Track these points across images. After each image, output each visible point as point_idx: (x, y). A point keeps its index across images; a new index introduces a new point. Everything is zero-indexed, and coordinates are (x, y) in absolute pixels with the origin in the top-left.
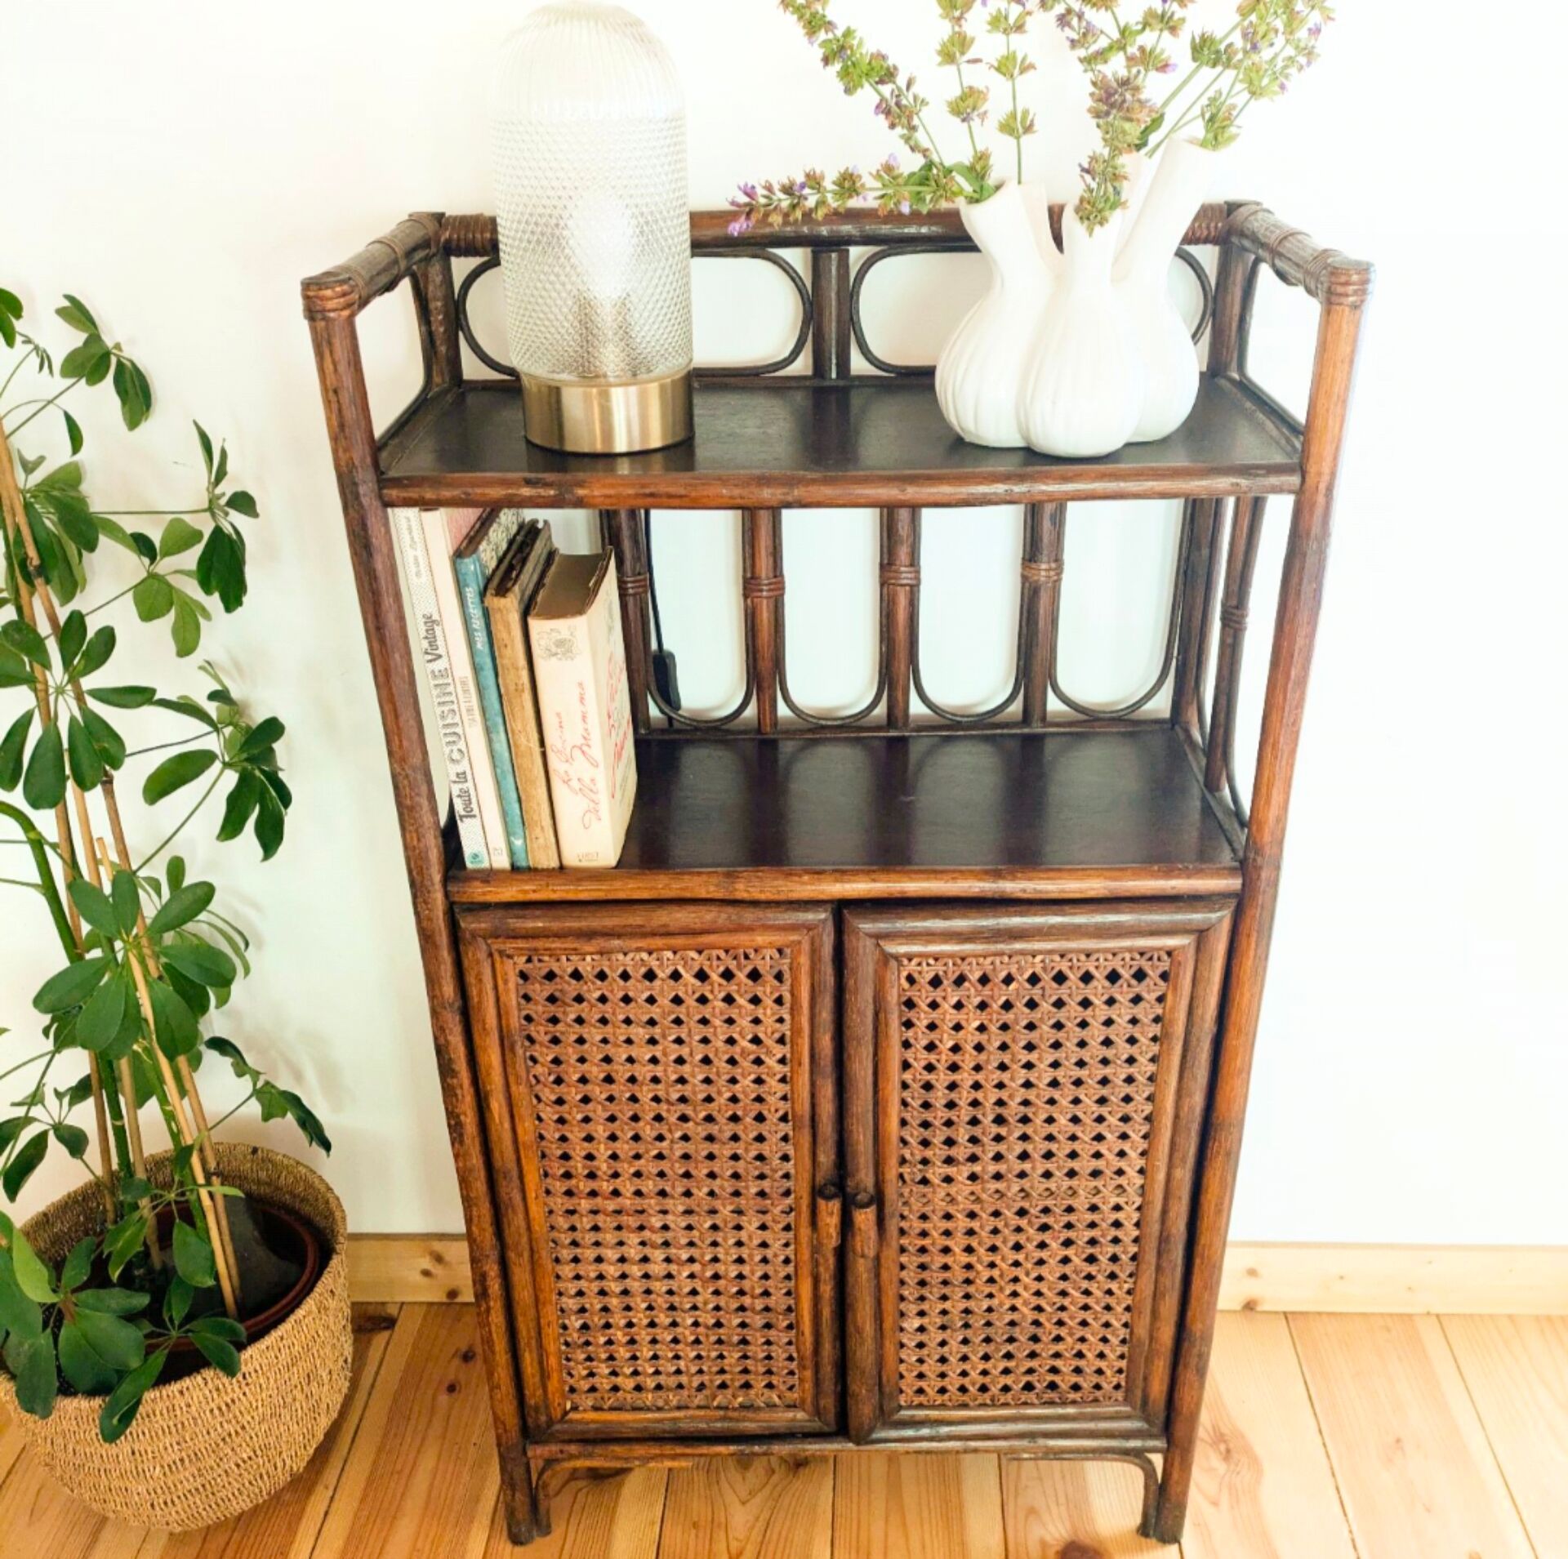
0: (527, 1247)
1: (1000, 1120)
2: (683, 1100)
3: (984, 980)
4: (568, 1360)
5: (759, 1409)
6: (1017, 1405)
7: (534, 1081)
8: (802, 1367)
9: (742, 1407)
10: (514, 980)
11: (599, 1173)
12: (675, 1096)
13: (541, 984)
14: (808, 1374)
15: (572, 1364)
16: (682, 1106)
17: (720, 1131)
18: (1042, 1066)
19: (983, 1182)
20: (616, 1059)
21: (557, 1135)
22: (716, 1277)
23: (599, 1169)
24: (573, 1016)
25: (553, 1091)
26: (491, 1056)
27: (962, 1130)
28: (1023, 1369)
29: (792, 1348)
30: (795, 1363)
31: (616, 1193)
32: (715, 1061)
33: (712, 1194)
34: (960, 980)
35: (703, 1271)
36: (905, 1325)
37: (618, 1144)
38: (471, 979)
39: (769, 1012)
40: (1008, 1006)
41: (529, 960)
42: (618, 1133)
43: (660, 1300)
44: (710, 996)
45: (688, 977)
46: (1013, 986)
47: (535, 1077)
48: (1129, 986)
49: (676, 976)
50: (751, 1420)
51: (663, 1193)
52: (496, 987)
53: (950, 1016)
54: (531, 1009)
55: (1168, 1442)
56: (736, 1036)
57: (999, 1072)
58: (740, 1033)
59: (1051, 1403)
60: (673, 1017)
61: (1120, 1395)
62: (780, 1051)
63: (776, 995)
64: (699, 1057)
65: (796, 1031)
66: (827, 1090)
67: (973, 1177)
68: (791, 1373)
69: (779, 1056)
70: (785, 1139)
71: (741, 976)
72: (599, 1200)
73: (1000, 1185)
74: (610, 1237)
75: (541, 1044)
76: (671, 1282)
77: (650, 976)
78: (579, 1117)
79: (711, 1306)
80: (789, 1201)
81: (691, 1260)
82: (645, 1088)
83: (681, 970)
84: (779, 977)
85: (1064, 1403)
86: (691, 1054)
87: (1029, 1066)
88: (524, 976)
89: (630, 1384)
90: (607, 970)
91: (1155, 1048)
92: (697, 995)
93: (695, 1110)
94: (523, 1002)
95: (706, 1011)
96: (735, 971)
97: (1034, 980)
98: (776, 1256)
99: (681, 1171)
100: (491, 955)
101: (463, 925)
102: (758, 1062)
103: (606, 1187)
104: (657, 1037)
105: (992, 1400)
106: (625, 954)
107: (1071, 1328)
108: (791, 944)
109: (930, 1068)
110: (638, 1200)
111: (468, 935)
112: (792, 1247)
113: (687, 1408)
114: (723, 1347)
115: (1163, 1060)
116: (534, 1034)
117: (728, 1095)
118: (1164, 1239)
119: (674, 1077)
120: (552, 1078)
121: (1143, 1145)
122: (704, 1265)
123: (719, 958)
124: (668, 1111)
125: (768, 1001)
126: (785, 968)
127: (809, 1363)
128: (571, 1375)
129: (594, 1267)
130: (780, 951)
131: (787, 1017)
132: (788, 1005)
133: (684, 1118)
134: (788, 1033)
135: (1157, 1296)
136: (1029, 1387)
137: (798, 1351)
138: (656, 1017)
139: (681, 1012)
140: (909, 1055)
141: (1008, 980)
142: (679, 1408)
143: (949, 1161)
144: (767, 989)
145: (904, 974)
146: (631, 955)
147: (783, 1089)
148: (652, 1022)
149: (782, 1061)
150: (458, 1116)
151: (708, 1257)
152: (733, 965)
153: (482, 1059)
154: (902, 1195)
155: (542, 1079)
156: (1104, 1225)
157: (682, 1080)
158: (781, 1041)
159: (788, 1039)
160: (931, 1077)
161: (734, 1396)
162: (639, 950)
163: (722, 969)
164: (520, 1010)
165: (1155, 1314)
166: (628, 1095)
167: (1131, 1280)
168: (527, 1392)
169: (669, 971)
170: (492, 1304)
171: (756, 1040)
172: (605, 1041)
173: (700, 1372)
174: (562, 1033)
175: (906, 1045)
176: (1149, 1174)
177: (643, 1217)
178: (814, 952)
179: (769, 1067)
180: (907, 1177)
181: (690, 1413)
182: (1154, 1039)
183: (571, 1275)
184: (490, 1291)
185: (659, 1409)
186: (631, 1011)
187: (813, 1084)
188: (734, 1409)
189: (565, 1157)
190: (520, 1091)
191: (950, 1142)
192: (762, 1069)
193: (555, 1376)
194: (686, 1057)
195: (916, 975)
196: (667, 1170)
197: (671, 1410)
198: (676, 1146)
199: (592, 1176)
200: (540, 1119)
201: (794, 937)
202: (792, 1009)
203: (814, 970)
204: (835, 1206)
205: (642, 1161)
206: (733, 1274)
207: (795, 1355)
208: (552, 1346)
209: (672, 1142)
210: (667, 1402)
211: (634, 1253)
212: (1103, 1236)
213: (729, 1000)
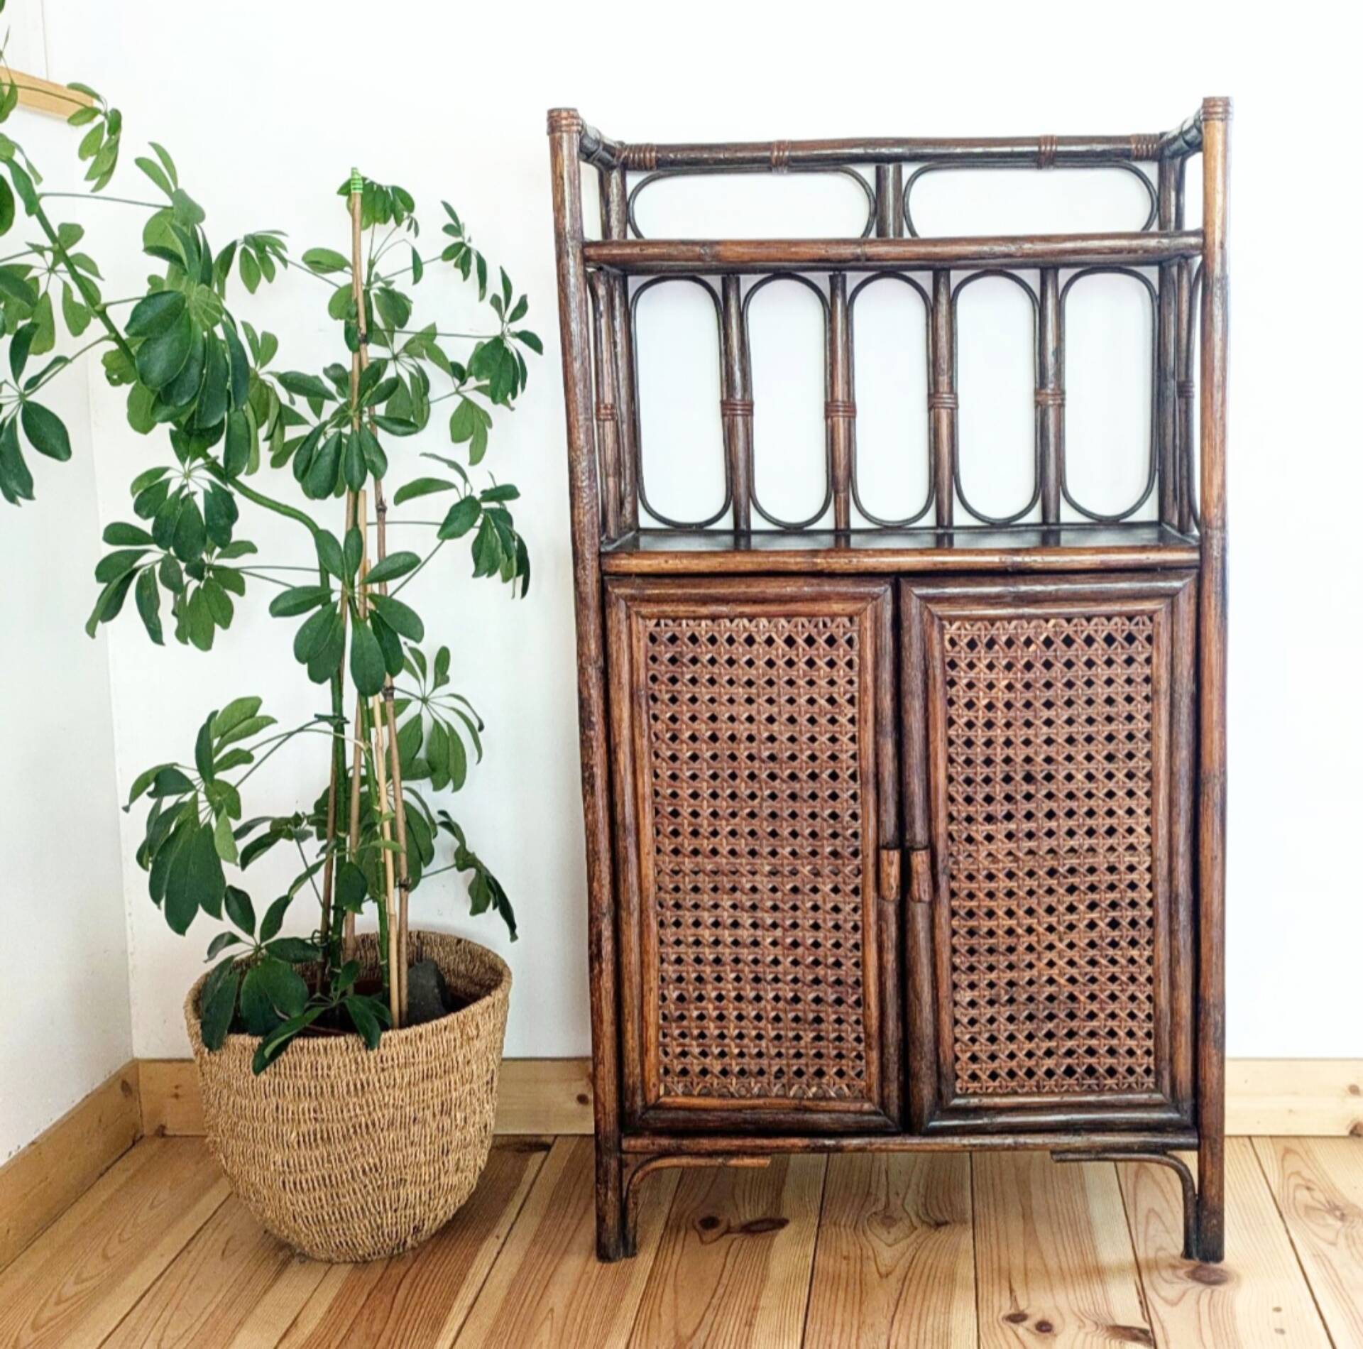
0: (637, 907)
1: (1029, 778)
2: (772, 758)
3: (1010, 643)
4: (665, 1036)
5: (831, 1099)
6: (1060, 1093)
7: (654, 739)
8: (869, 1046)
9: (816, 1097)
10: (645, 640)
11: (701, 830)
12: (766, 754)
13: (666, 646)
14: (874, 1055)
15: (668, 1040)
16: (771, 764)
17: (802, 788)
18: (1060, 722)
19: (1019, 839)
20: (720, 717)
21: (669, 791)
22: (795, 944)
23: (701, 826)
24: (688, 676)
25: (669, 748)
26: (622, 711)
27: (998, 787)
28: (1063, 1050)
29: (861, 1028)
30: (863, 1044)
31: (714, 852)
32: (799, 719)
33: (794, 853)
34: (991, 644)
35: (784, 937)
36: (958, 998)
37: (718, 802)
38: (612, 638)
39: (841, 673)
40: (1029, 666)
41: (658, 624)
42: (719, 791)
43: (747, 969)
44: (796, 659)
45: (780, 642)
46: (1033, 648)
47: (656, 735)
48: (1123, 647)
49: (770, 641)
50: (824, 1111)
51: (753, 853)
52: (631, 647)
53: (985, 676)
54: (657, 669)
55: (1199, 1137)
56: (815, 696)
57: (1025, 729)
58: (819, 694)
59: (1090, 1090)
60: (766, 678)
61: (1150, 1081)
62: (851, 711)
63: (847, 658)
64: (786, 716)
65: (863, 690)
66: (889, 748)
67: (1010, 836)
68: (859, 1057)
69: (850, 716)
70: (854, 797)
71: (821, 641)
72: (699, 859)
73: (1032, 844)
74: (707, 899)
75: (663, 702)
76: (757, 950)
77: (750, 641)
78: (689, 774)
79: (790, 977)
80: (858, 861)
81: (775, 925)
82: (742, 746)
83: (774, 636)
84: (850, 642)
85: (1101, 1091)
86: (780, 713)
87: (1049, 723)
88: (653, 639)
89: (717, 1068)
90: (717, 635)
91: (1148, 706)
92: (786, 658)
93: (781, 768)
94: (650, 662)
95: (793, 673)
96: (816, 637)
97: (1048, 643)
98: (845, 921)
99: (769, 830)
100: (629, 617)
101: (610, 589)
102: (833, 721)
103: (706, 845)
104: (753, 697)
105: (1038, 1087)
106: (732, 621)
107: (1102, 1001)
108: (859, 614)
109: (970, 725)
110: (732, 860)
111: (613, 597)
112: (860, 912)
113: (766, 1096)
114: (800, 1026)
115: (1155, 718)
116: (657, 694)
117: (809, 753)
118: (1173, 900)
119: (766, 735)
120: (668, 735)
121: (1147, 803)
122: (785, 930)
123: (803, 626)
124: (760, 768)
125: (841, 663)
126: (855, 635)
127: (875, 1043)
128: (666, 1054)
129: (693, 930)
130: (851, 620)
131: (856, 679)
132: (856, 668)
133: (773, 777)
134: (856, 694)
135: (1173, 962)
136: (1070, 1072)
137: (865, 1032)
138: (753, 679)
139: (772, 673)
140: (953, 711)
141: (1028, 642)
142: (759, 1096)
143: (990, 819)
144: (841, 653)
145: (947, 637)
146: (736, 621)
147: (853, 748)
148: (750, 683)
149: (852, 721)
150: (592, 767)
151: (788, 922)
152: (814, 632)
153: (615, 712)
154: (951, 855)
155: (660, 735)
156: (1122, 886)
157: (772, 739)
158: (851, 701)
159: (856, 701)
160: (971, 734)
161: (809, 1086)
162: (741, 615)
163: (806, 635)
164: (647, 670)
165: (1173, 985)
166: (728, 753)
167: (1149, 948)
168: (626, 1071)
169: (765, 637)
170: (604, 966)
171: (831, 701)
172: (712, 700)
173: (779, 1055)
174: (679, 692)
175: (951, 702)
176: (1153, 831)
177: (735, 877)
178: (877, 620)
179: (841, 726)
180: (955, 835)
181: (768, 1101)
182: (1147, 698)
183: (672, 939)
184: (604, 953)
185: (742, 1097)
186: (735, 672)
187: (876, 743)
188: (808, 1099)
189: (675, 814)
190: (642, 744)
191: (989, 799)
192: (836, 728)
193: (652, 1053)
194: (775, 716)
195: (956, 638)
196: (757, 829)
197: (751, 1098)
198: (765, 804)
199: (695, 833)
200: (656, 776)
201: (860, 605)
202: (860, 670)
203: (877, 635)
204: (895, 856)
205: (737, 820)
206: (810, 941)
207: (862, 1036)
208: (653, 1017)
209: (762, 799)
210: (749, 1090)
211: (726, 917)
212: (1122, 898)
213: (811, 663)
